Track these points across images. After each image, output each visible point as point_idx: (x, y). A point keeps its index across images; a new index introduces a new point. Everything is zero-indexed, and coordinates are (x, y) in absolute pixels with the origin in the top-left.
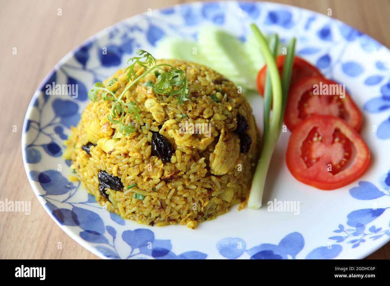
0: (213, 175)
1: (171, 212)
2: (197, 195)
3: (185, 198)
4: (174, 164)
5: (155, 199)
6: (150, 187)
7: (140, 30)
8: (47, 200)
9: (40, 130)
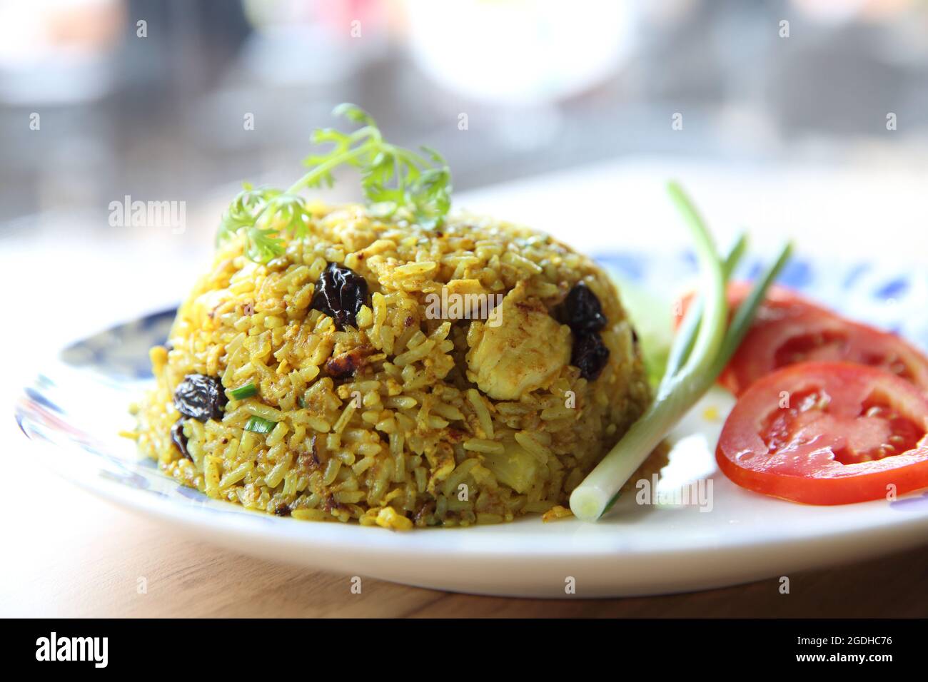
0: (475, 386)
1: (339, 480)
2: (417, 432)
3: (384, 438)
4: (364, 329)
5: (300, 431)
6: (291, 390)
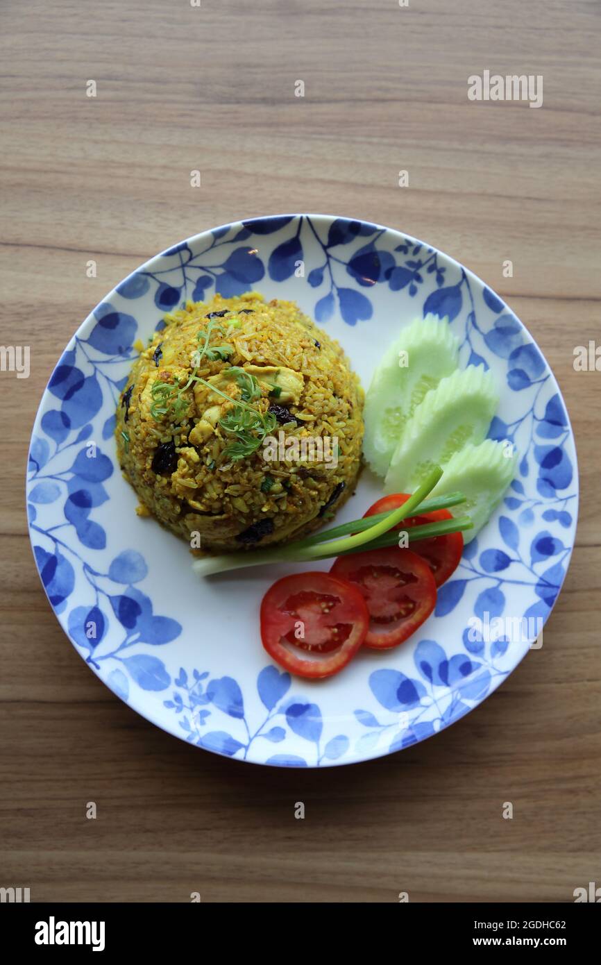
4: (157, 480)
7: (440, 280)
8: (75, 349)
9: (183, 266)
